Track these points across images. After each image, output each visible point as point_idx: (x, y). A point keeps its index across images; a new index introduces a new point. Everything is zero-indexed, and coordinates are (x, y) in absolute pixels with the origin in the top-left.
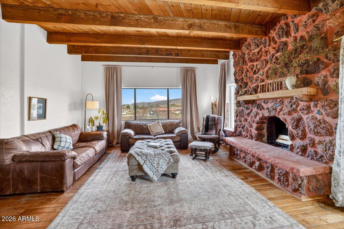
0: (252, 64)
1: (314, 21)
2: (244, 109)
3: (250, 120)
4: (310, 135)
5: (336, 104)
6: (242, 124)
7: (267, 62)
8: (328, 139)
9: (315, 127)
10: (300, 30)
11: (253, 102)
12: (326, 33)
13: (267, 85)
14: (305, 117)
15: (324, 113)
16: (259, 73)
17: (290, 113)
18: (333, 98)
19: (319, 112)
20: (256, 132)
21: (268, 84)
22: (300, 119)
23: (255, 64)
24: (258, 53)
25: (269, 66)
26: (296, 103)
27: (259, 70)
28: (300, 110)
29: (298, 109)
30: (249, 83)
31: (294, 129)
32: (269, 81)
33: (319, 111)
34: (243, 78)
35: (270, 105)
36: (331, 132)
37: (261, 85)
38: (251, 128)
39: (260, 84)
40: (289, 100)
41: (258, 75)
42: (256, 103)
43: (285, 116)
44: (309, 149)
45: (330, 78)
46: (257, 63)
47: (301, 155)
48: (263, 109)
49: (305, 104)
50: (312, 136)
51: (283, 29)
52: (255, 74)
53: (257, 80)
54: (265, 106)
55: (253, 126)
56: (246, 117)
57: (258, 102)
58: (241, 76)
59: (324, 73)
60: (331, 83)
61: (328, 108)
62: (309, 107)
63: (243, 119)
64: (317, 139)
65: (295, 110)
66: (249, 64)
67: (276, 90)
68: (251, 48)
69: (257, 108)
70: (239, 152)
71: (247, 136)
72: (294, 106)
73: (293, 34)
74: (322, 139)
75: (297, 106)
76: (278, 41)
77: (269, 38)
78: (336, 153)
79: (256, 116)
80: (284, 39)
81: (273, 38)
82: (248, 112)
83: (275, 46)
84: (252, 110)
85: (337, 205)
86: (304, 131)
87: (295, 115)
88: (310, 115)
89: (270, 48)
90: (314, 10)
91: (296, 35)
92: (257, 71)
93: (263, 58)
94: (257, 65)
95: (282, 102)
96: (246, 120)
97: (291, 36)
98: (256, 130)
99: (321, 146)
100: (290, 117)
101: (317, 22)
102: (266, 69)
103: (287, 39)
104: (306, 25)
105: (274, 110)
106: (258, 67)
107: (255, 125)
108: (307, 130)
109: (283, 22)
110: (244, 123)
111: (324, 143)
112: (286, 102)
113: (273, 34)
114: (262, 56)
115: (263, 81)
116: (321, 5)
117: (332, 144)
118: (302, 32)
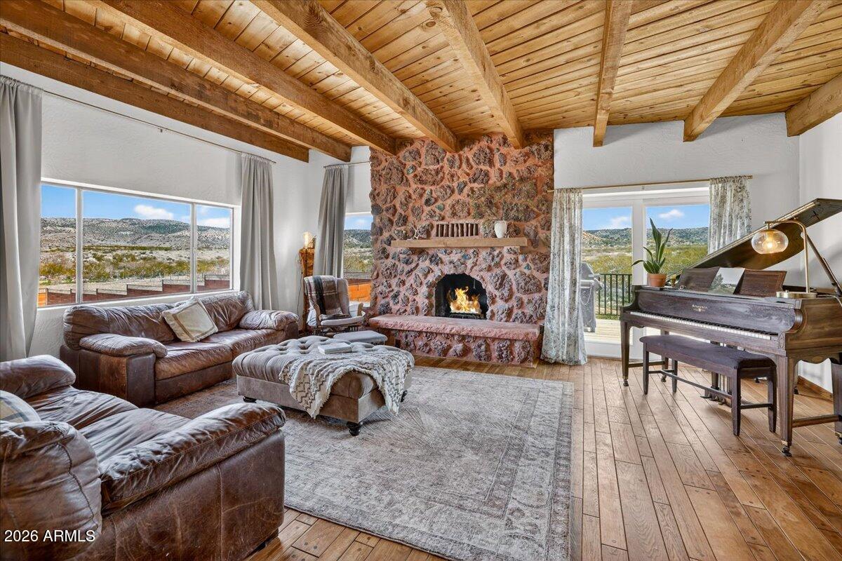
0: (420, 186)
1: (525, 161)
2: (397, 263)
3: (412, 281)
4: (517, 295)
5: (547, 257)
6: (393, 290)
7: (453, 192)
8: (537, 296)
9: (526, 284)
10: (508, 164)
11: (420, 252)
12: (536, 179)
13: (450, 226)
14: (510, 273)
15: (533, 267)
16: (437, 204)
17: (489, 269)
18: (543, 250)
19: (528, 267)
20: (427, 301)
21: (453, 225)
22: (504, 276)
23: (428, 188)
24: (437, 172)
25: (456, 196)
26: (500, 256)
27: (436, 200)
28: (506, 264)
29: (503, 262)
30: (411, 219)
31: (496, 289)
32: (454, 221)
33: (528, 265)
34: (395, 206)
35: (455, 257)
36: (542, 287)
37: (438, 226)
38: (415, 297)
39: (435, 223)
40: (489, 251)
41: (433, 207)
42: (428, 253)
43: (482, 273)
44: (515, 311)
45: (539, 229)
46: (433, 188)
47: (506, 321)
48: (442, 262)
49: (513, 256)
50: (519, 295)
51: (486, 154)
52: (429, 205)
53: (432, 216)
54: (446, 258)
55: (419, 292)
56: (403, 277)
57: (431, 252)
58: (391, 202)
59: (534, 222)
60: (542, 235)
61: (537, 261)
62: (517, 261)
63: (394, 282)
64: (525, 298)
65: (498, 265)
66: (414, 186)
67: (467, 235)
68: (421, 160)
69: (431, 261)
70: (410, 339)
71: (406, 311)
72: (497, 260)
73: (498, 165)
74: (531, 297)
75: (501, 259)
76: (475, 167)
77: (460, 156)
78: (548, 309)
79: (426, 276)
80: (485, 168)
81: (468, 160)
82: (407, 268)
83: (468, 171)
84: (417, 265)
85: (553, 361)
86: (511, 290)
87: (497, 271)
88: (518, 270)
89: (460, 172)
90: (527, 149)
91: (502, 168)
92: (433, 200)
93: (446, 183)
94: (431, 190)
95: (476, 254)
96: (403, 283)
97: (494, 166)
98: (427, 298)
99: (530, 305)
100: (490, 274)
101: (528, 164)
102: (449, 202)
103: (489, 169)
104: (517, 162)
105: (462, 264)
106: (434, 195)
107: (424, 290)
108: (514, 287)
109: (484, 143)
110: (396, 289)
111: (534, 302)
112: (483, 254)
113: (468, 153)
114: (444, 180)
115: (443, 219)
116: (535, 148)
117: (543, 301)
118: (509, 168)
